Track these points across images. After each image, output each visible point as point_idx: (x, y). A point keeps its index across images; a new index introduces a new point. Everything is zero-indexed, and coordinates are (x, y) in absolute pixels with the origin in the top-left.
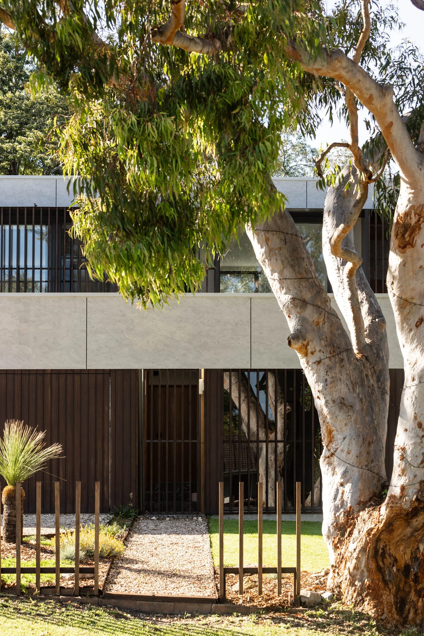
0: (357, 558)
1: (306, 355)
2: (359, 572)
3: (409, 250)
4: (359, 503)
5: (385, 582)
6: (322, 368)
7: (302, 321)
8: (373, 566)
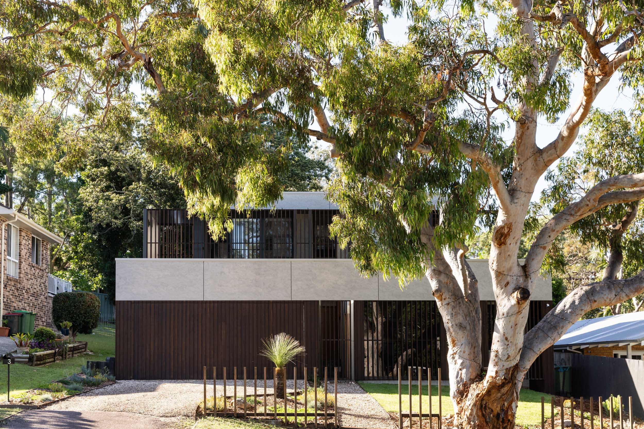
0: (471, 409)
1: (441, 300)
2: (472, 417)
3: (503, 247)
4: (470, 379)
5: (487, 423)
6: (450, 307)
7: (439, 282)
8: (480, 414)
